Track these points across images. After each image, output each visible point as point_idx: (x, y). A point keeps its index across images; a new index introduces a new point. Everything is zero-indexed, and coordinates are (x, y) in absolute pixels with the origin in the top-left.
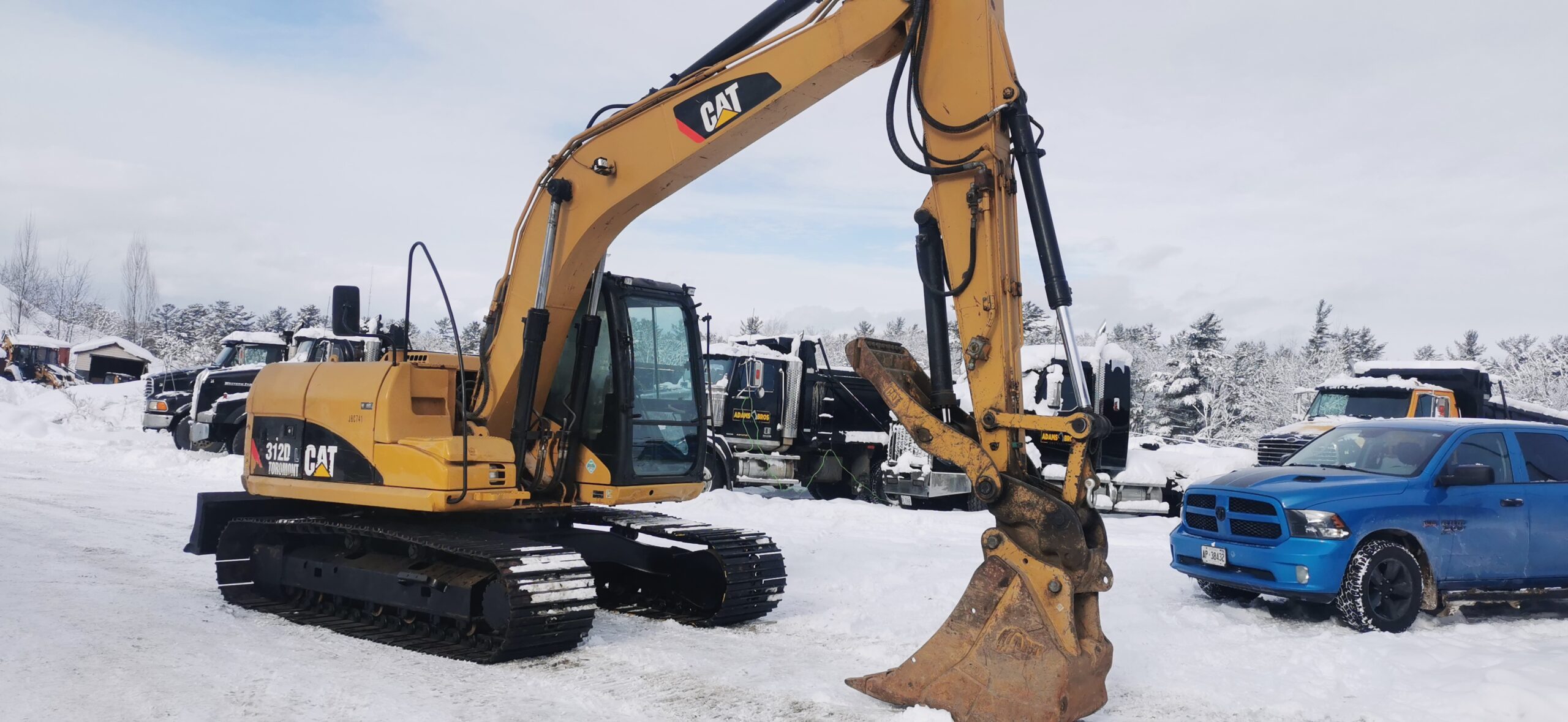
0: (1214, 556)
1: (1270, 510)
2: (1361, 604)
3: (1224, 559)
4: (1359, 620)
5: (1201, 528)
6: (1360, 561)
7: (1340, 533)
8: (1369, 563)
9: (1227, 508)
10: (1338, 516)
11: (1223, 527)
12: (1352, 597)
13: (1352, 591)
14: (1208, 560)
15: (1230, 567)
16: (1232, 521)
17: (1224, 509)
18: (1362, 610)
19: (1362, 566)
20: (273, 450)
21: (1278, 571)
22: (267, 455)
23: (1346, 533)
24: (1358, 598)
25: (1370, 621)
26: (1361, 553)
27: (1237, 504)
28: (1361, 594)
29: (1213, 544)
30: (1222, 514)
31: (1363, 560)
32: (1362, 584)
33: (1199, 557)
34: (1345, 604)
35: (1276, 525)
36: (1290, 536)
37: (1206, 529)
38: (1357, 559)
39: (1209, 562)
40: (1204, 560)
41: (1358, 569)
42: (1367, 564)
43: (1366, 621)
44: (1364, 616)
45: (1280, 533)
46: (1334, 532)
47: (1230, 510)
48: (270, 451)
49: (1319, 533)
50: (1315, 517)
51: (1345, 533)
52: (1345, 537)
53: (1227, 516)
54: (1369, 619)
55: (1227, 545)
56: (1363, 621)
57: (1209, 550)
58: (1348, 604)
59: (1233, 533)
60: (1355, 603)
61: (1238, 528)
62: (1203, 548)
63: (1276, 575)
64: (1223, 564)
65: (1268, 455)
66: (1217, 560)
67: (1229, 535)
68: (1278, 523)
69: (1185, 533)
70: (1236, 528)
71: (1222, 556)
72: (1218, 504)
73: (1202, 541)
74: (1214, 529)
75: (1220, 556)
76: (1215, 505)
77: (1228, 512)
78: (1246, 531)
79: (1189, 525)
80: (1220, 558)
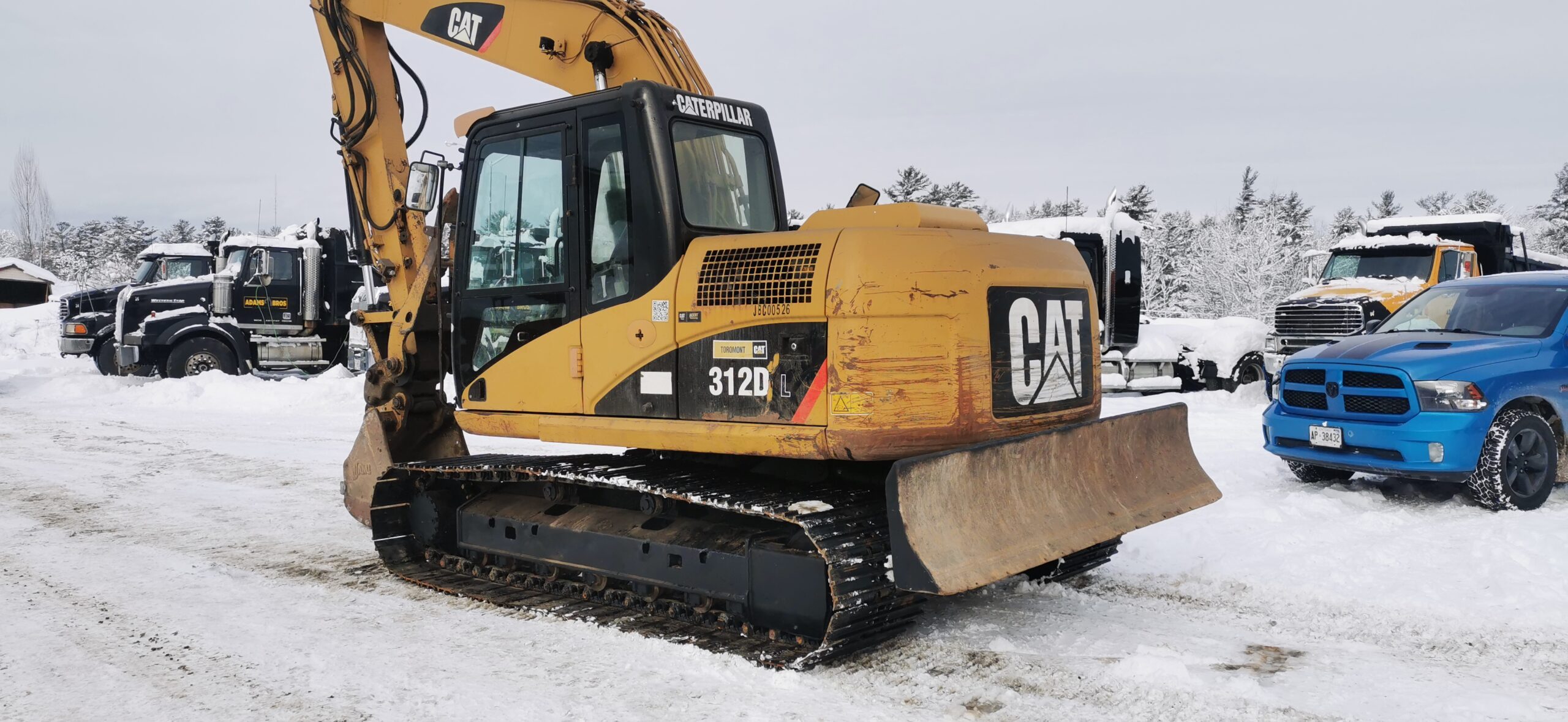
0: (1326, 437)
1: (1397, 383)
2: (1499, 481)
3: (1340, 440)
4: (1495, 499)
5: (1306, 407)
6: (1497, 434)
7: (1476, 404)
8: (1508, 435)
9: (1340, 383)
10: (1475, 386)
11: (1336, 405)
12: (1490, 474)
13: (1489, 467)
14: (1318, 441)
15: (1346, 448)
16: (1347, 398)
17: (1337, 385)
18: (1500, 488)
19: (1500, 440)
21: (1406, 449)
23: (1484, 404)
24: (1496, 474)
25: (1508, 499)
26: (1497, 425)
27: (1351, 378)
28: (1500, 470)
29: (1325, 424)
30: (1333, 390)
31: (1500, 432)
32: (1501, 459)
33: (1303, 437)
34: (1479, 482)
35: (1403, 399)
36: (1420, 411)
37: (1311, 407)
38: (1493, 432)
39: (1318, 444)
40: (1313, 442)
41: (1495, 443)
42: (1505, 436)
43: (1504, 499)
44: (1502, 494)
45: (1408, 407)
46: (1470, 404)
47: (1344, 384)
49: (1453, 406)
50: (1448, 387)
51: (1481, 404)
52: (1483, 408)
53: (1340, 393)
54: (1507, 496)
55: (1345, 425)
56: (1501, 500)
57: (1320, 430)
58: (1483, 481)
59: (1347, 410)
60: (1493, 481)
61: (1351, 403)
62: (1312, 429)
63: (1404, 454)
64: (1338, 445)
65: (1286, 322)
66: (1329, 441)
67: (1343, 412)
68: (1406, 397)
69: (1283, 413)
70: (1352, 404)
71: (1337, 437)
72: (1329, 379)
73: (1307, 421)
74: (1324, 406)
75: (1333, 436)
76: (1324, 380)
77: (1341, 387)
78: (1364, 407)
79: (1288, 404)
80: (1333, 439)
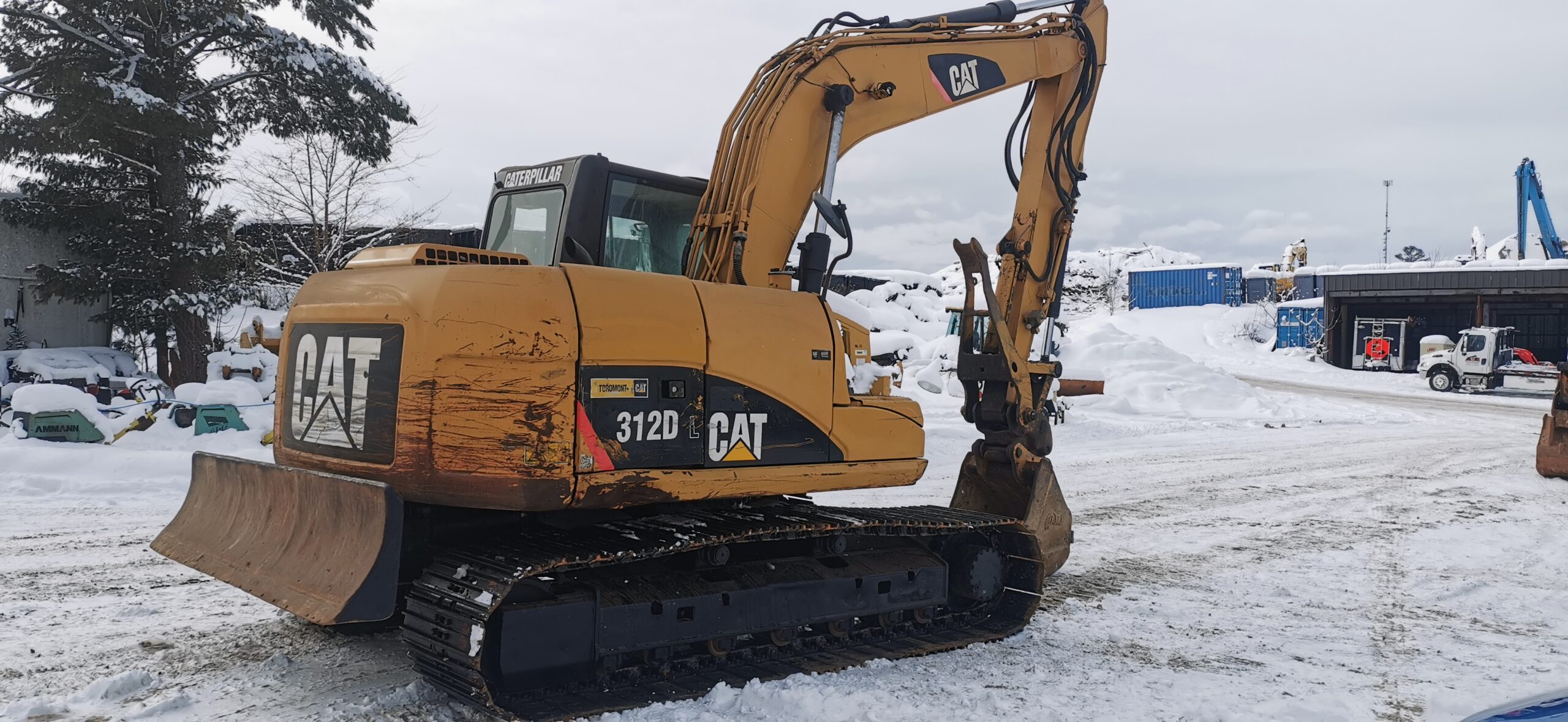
20: (633, 425)
22: (619, 434)
48: (625, 426)
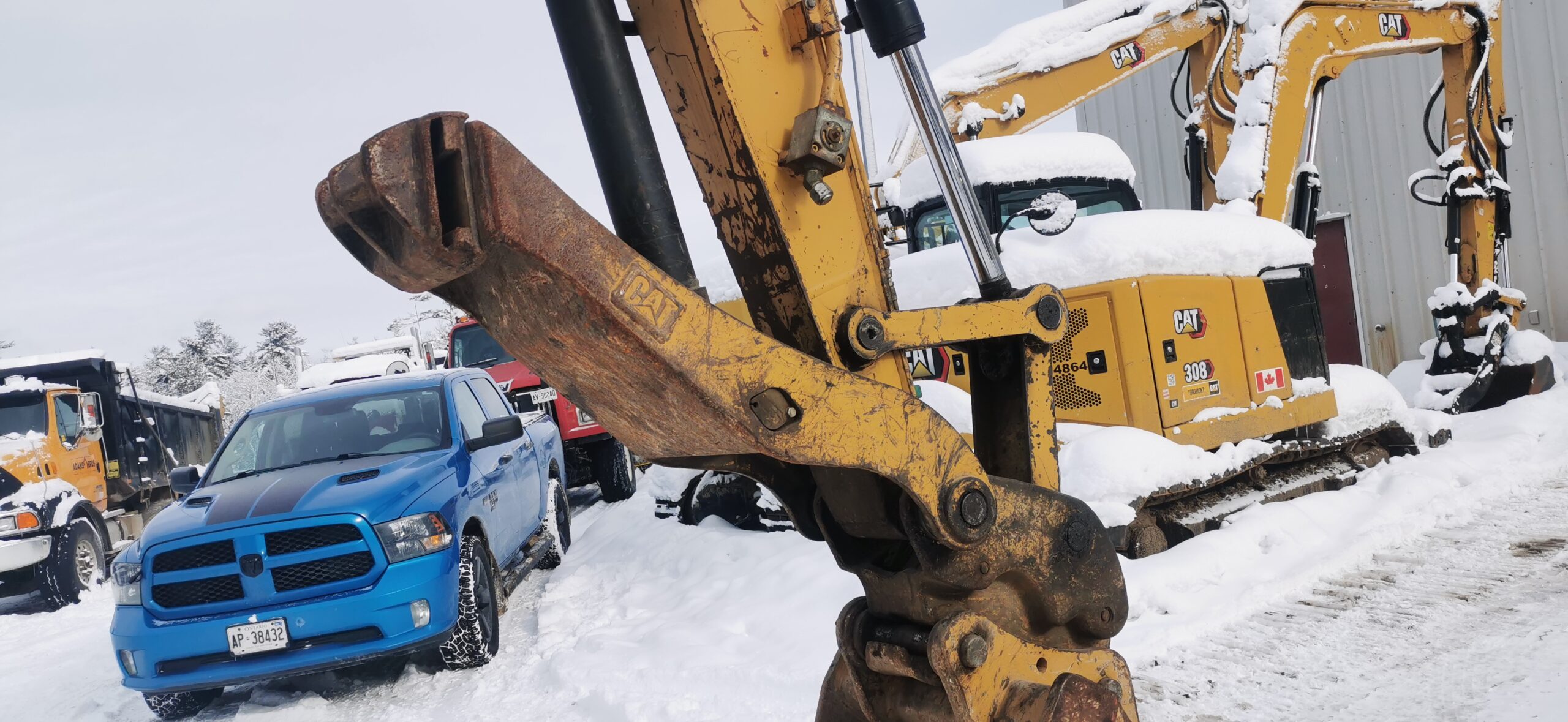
0: (259, 637)
1: (351, 533)
2: (479, 628)
3: (284, 635)
4: (473, 653)
5: (203, 602)
6: (465, 570)
9: (262, 553)
10: (439, 515)
11: (259, 587)
12: (467, 623)
13: (466, 615)
14: (247, 647)
15: (295, 644)
16: (275, 572)
17: (259, 557)
18: (479, 637)
19: (470, 577)
21: (384, 620)
23: (449, 537)
24: (475, 621)
25: (487, 649)
27: (277, 542)
28: (477, 615)
29: (253, 618)
30: (252, 565)
32: (475, 599)
35: (363, 553)
36: (389, 564)
37: (213, 601)
39: (247, 651)
40: (237, 651)
42: (471, 572)
43: (484, 650)
44: (482, 644)
45: (373, 563)
46: (436, 541)
47: (270, 553)
49: (422, 547)
51: (447, 538)
52: (449, 543)
53: (265, 567)
54: (486, 645)
55: (287, 612)
56: (481, 652)
57: (245, 631)
58: (461, 635)
59: (279, 589)
60: (472, 629)
61: (284, 579)
62: (232, 632)
63: (385, 628)
64: (282, 644)
66: (266, 642)
67: (273, 594)
68: (366, 549)
69: (159, 623)
70: (286, 580)
71: (278, 632)
72: (239, 552)
73: (217, 623)
74: (240, 594)
75: (271, 633)
76: (234, 556)
77: (265, 559)
78: (307, 579)
79: (166, 607)
80: (273, 637)
